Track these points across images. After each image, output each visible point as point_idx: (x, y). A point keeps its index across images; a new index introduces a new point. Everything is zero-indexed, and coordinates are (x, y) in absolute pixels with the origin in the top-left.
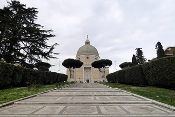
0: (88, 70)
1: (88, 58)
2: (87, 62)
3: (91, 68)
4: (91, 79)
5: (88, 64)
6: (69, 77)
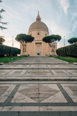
0: (39, 45)
1: (38, 34)
2: (38, 38)
5: (39, 39)
6: (22, 51)
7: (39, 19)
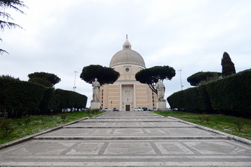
0: (128, 89)
1: (127, 70)
2: (127, 77)
3: (132, 86)
4: (133, 103)
7: (127, 47)
